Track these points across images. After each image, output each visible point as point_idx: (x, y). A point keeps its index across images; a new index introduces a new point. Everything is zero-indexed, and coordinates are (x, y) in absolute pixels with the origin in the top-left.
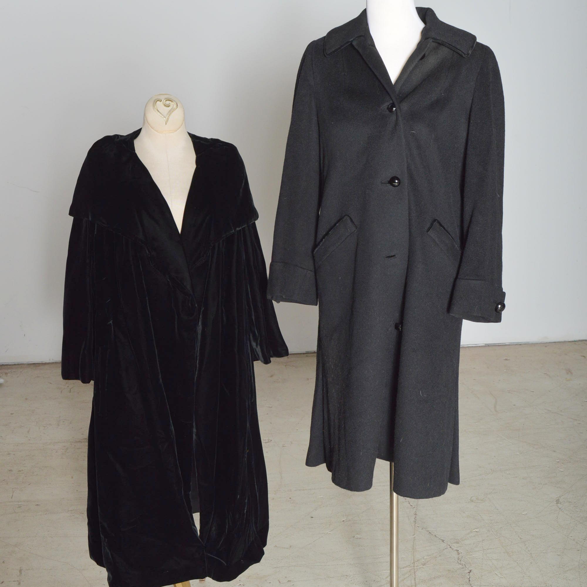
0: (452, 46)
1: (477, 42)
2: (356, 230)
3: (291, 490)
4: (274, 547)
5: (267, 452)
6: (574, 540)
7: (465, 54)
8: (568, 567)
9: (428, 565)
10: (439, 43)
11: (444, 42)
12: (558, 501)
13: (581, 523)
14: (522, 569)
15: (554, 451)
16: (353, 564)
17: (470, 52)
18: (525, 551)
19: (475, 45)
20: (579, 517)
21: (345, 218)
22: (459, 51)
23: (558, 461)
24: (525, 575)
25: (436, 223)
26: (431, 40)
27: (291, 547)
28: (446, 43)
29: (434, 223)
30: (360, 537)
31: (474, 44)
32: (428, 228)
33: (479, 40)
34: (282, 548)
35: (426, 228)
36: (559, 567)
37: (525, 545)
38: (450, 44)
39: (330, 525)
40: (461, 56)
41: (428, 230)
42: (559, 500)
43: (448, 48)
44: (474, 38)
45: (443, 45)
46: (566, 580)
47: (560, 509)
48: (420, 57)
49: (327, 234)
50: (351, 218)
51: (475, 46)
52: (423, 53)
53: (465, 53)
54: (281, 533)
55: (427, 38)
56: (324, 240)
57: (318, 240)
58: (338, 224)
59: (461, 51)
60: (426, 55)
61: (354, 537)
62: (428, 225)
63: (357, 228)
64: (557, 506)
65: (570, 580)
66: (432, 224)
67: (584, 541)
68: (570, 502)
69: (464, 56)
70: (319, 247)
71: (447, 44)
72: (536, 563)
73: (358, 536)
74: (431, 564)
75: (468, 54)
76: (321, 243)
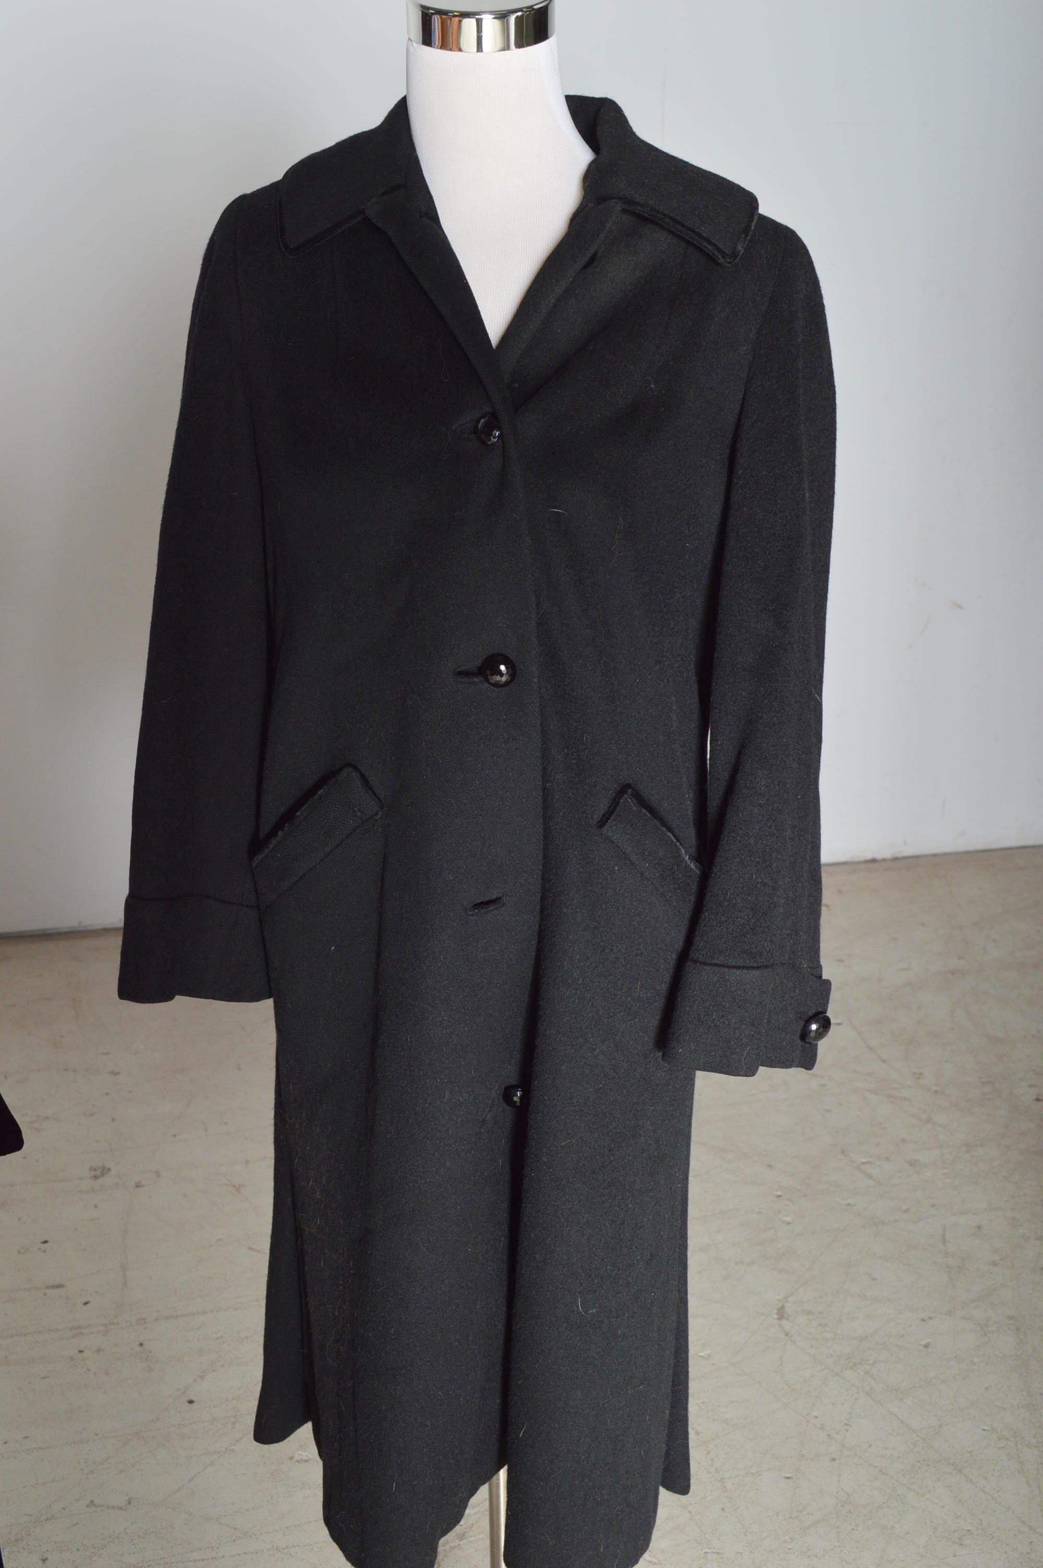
0: (683, 225)
1: (760, 215)
2: (380, 813)
3: (144, 1319)
4: (87, 1506)
5: (96, 1207)
6: (822, 1428)
7: (724, 255)
8: (812, 1515)
9: (471, 1536)
10: (639, 216)
11: (658, 212)
12: (781, 1313)
13: (837, 1375)
14: (702, 1531)
15: (770, 1166)
16: (285, 1547)
17: (740, 248)
18: (709, 1472)
19: (753, 224)
20: (831, 1356)
21: (345, 772)
22: (705, 244)
23: (779, 1193)
24: (710, 1548)
25: (628, 800)
26: (619, 207)
27: (130, 1503)
28: (665, 215)
29: (620, 798)
30: (307, 1456)
31: (752, 221)
32: (601, 814)
33: (764, 209)
34: (108, 1508)
35: (597, 816)
36: (791, 1518)
37: (708, 1453)
38: (675, 221)
39: (234, 1423)
40: (714, 261)
41: (602, 823)
42: (783, 1308)
43: (670, 232)
44: (750, 201)
45: (652, 222)
46: (808, 1557)
47: (787, 1335)
48: (584, 260)
49: (288, 816)
50: (363, 776)
51: (755, 226)
52: (592, 251)
53: (726, 251)
54: (108, 1458)
55: (601, 200)
56: (280, 833)
57: (265, 829)
58: (322, 790)
59: (714, 245)
60: (599, 254)
61: (291, 1458)
62: (603, 805)
63: (381, 807)
64: (781, 1326)
65: (816, 1556)
66: (615, 803)
67: (847, 1430)
68: (809, 1313)
69: (721, 260)
70: (266, 851)
71: (667, 220)
72: (735, 1510)
73: (304, 1453)
74: (479, 1534)
75: (734, 255)
76: (274, 842)
